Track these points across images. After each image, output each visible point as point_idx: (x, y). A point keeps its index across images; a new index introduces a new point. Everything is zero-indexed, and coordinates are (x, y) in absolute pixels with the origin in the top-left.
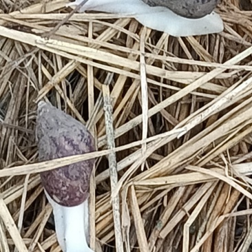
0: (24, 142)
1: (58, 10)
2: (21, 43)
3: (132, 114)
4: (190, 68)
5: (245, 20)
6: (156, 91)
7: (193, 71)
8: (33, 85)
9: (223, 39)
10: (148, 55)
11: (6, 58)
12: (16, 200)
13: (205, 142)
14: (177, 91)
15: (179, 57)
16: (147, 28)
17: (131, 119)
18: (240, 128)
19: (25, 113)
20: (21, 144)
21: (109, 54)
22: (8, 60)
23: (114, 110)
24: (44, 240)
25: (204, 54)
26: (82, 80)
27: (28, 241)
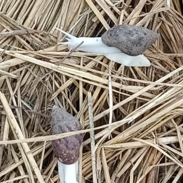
0: (44, 122)
1: (64, 50)
2: (43, 67)
3: (103, 109)
4: (136, 84)
5: (167, 59)
6: (117, 96)
7: (137, 85)
8: (49, 91)
9: (154, 69)
10: (113, 76)
11: (35, 75)
12: (38, 154)
13: (143, 125)
14: (129, 97)
15: (130, 77)
16: (113, 61)
17: (103, 111)
18: (163, 118)
19: (45, 106)
20: (42, 124)
21: (92, 75)
22: (36, 77)
23: (94, 105)
24: (54, 176)
25: (144, 76)
26: (76, 89)
27: (45, 177)
